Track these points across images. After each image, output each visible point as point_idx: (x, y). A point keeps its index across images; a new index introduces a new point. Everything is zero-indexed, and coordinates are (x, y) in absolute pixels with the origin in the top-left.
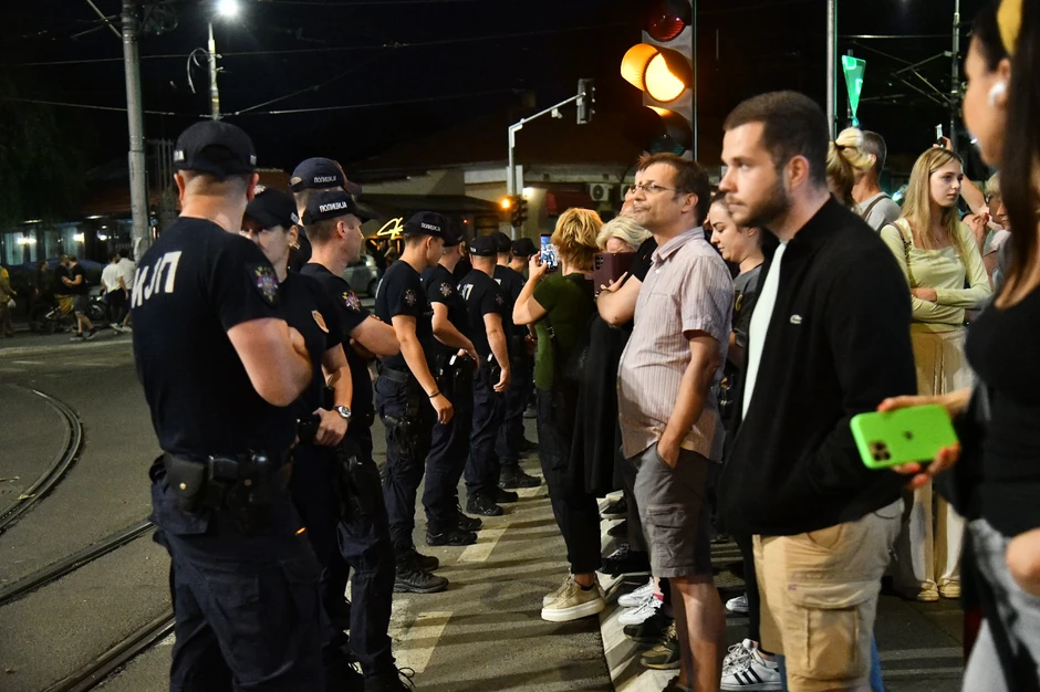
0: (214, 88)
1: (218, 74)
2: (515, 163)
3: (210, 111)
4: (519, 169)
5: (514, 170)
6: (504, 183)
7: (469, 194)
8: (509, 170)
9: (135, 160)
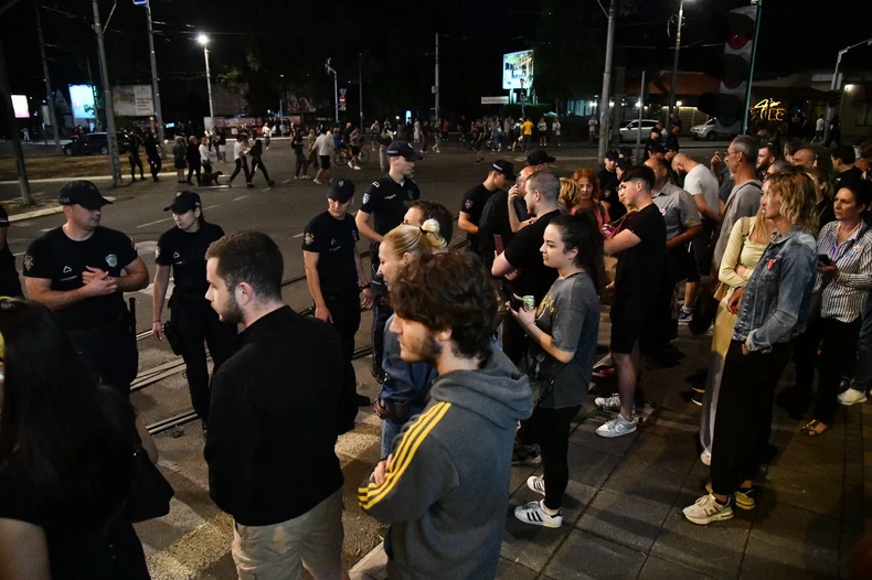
0: (679, 34)
1: (682, 27)
2: (839, 71)
3: (675, 46)
4: (840, 75)
5: (837, 75)
6: (831, 82)
7: (814, 87)
8: (834, 76)
9: (606, 77)
